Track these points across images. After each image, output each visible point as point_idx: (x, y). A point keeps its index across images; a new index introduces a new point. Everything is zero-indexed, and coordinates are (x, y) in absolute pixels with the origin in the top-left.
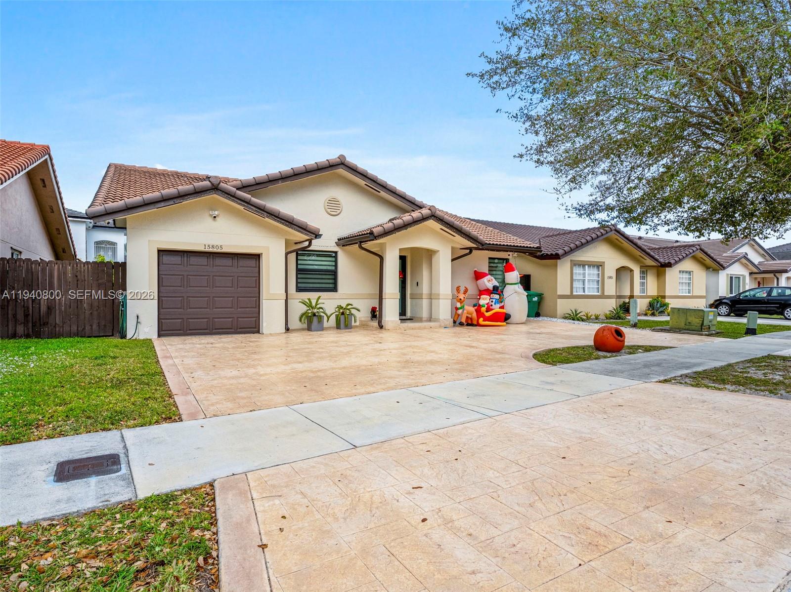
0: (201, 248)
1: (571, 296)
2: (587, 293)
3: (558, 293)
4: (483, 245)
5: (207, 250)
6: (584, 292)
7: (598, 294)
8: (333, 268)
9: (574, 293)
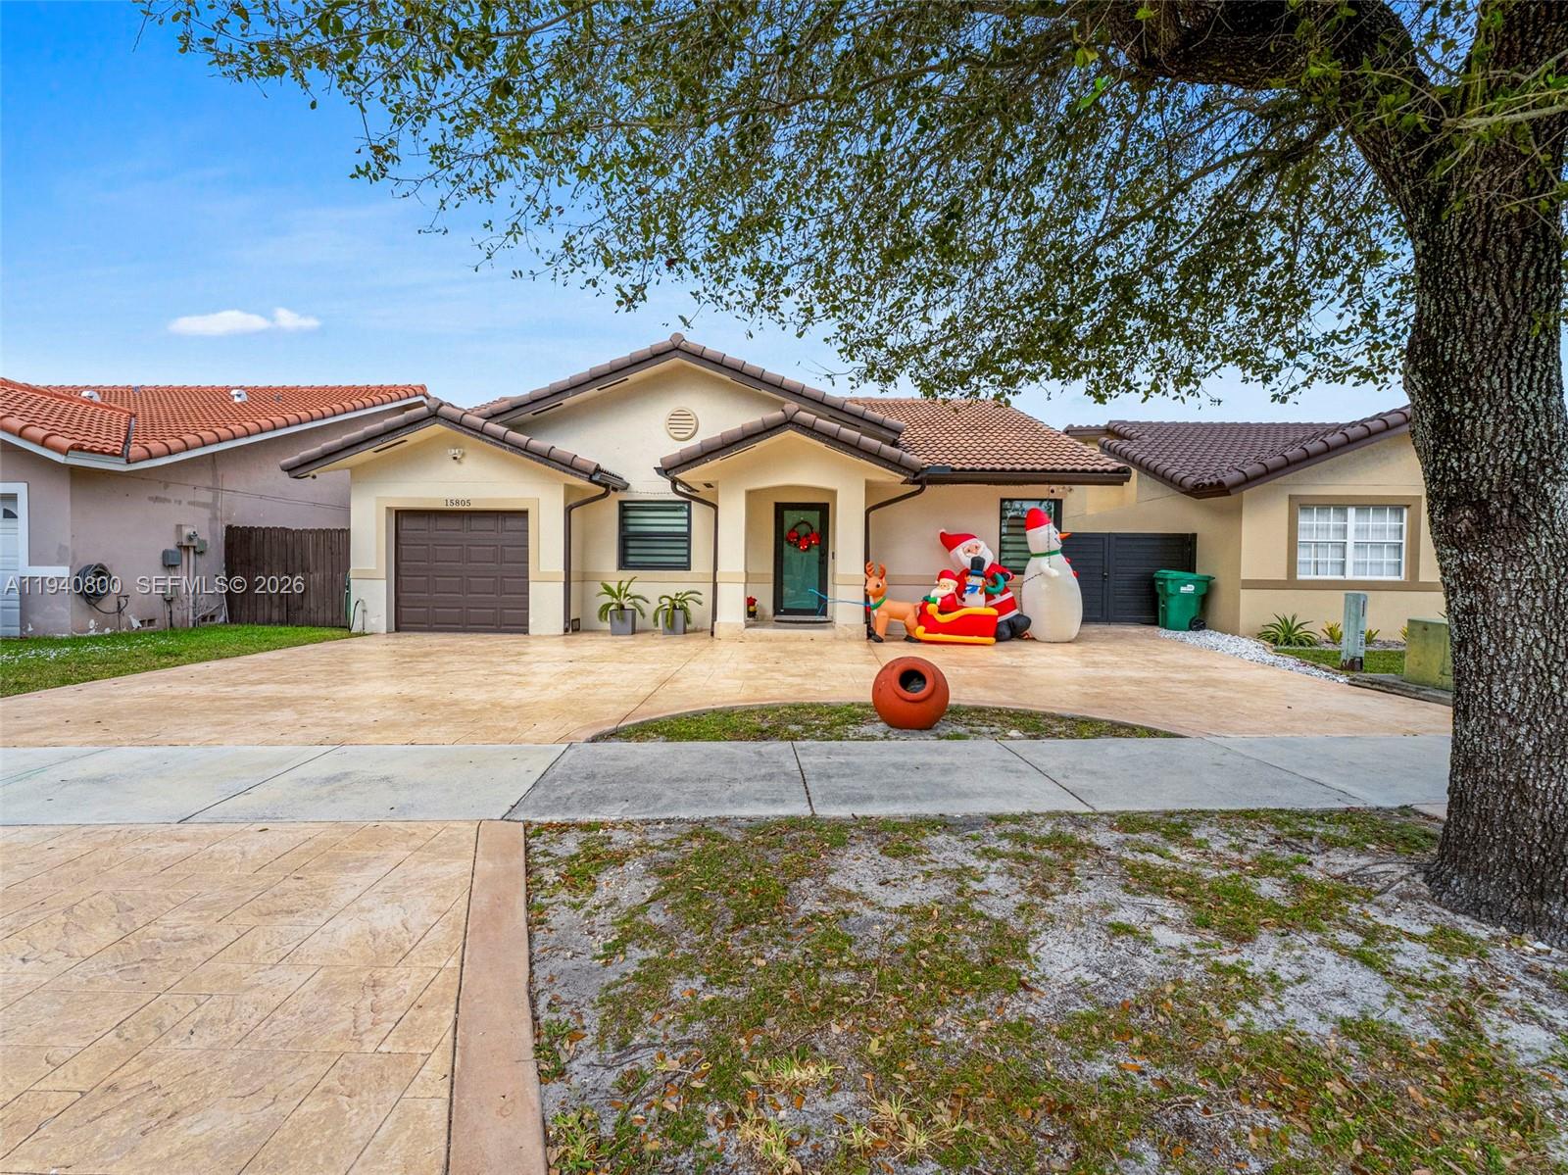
0: (442, 506)
1: (1291, 583)
2: (1350, 576)
3: (1243, 577)
4: (916, 474)
5: (449, 507)
6: (1343, 573)
7: (1397, 578)
8: (685, 529)
9: (1299, 577)
